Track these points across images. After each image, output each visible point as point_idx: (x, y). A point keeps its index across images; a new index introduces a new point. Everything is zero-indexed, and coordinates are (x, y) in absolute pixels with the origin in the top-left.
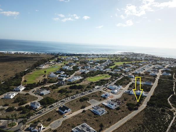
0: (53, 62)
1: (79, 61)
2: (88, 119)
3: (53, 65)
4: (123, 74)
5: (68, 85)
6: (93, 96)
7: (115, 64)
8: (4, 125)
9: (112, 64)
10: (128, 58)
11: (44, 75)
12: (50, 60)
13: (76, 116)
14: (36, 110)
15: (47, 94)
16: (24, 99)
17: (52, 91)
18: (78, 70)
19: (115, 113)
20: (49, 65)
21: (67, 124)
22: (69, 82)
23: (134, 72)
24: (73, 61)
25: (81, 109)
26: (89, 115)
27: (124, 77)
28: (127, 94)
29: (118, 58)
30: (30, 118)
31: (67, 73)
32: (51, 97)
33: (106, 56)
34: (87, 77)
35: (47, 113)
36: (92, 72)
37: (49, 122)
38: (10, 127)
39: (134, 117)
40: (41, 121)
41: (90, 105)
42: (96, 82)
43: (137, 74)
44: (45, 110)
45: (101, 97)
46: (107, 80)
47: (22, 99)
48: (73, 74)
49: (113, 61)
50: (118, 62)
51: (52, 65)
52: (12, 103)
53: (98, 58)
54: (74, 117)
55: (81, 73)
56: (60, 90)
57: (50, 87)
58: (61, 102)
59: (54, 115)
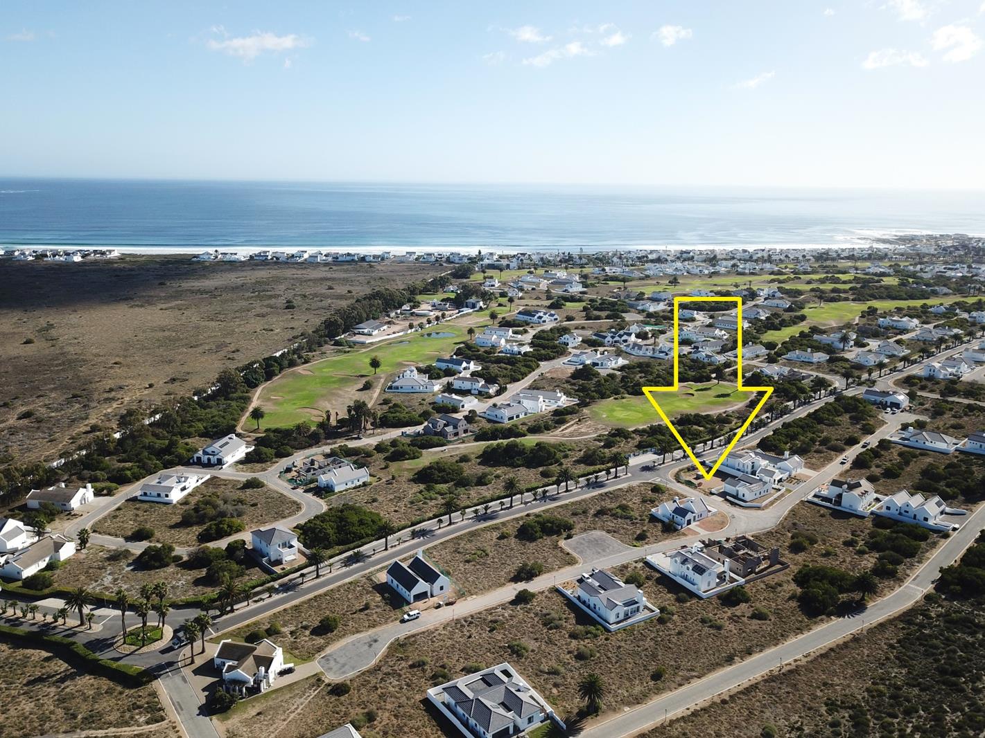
0: (434, 306)
1: (580, 300)
2: (533, 645)
3: (429, 322)
4: (838, 382)
5: (476, 440)
6: (600, 513)
7: (803, 318)
8: (107, 635)
9: (787, 316)
10: (913, 275)
11: (364, 380)
12: (419, 298)
13: (471, 621)
14: (277, 569)
15: (350, 485)
16: (229, 508)
17: (381, 474)
18: (561, 351)
19: (703, 621)
20: (407, 323)
21: (414, 657)
22: (489, 426)
23: (916, 370)
24: (549, 298)
25: (513, 585)
26: (548, 623)
27: (840, 398)
28: (823, 511)
29: (843, 277)
30: (232, 611)
31: (494, 369)
32: (370, 508)
33: (768, 266)
34: (603, 396)
35: (326, 594)
36: (640, 365)
37: (320, 641)
38: (134, 648)
39: (822, 656)
40: (286, 630)
41: (571, 561)
42: (644, 431)
43: (938, 383)
44: (318, 576)
45: (653, 519)
46: (723, 420)
47: (223, 507)
48: (524, 375)
49: (799, 293)
50: (833, 305)
51: (421, 326)
52: (172, 527)
53: (711, 275)
54: (458, 624)
55: (571, 370)
56: (425, 469)
57: (379, 448)
58: (415, 535)
59: (358, 606)
